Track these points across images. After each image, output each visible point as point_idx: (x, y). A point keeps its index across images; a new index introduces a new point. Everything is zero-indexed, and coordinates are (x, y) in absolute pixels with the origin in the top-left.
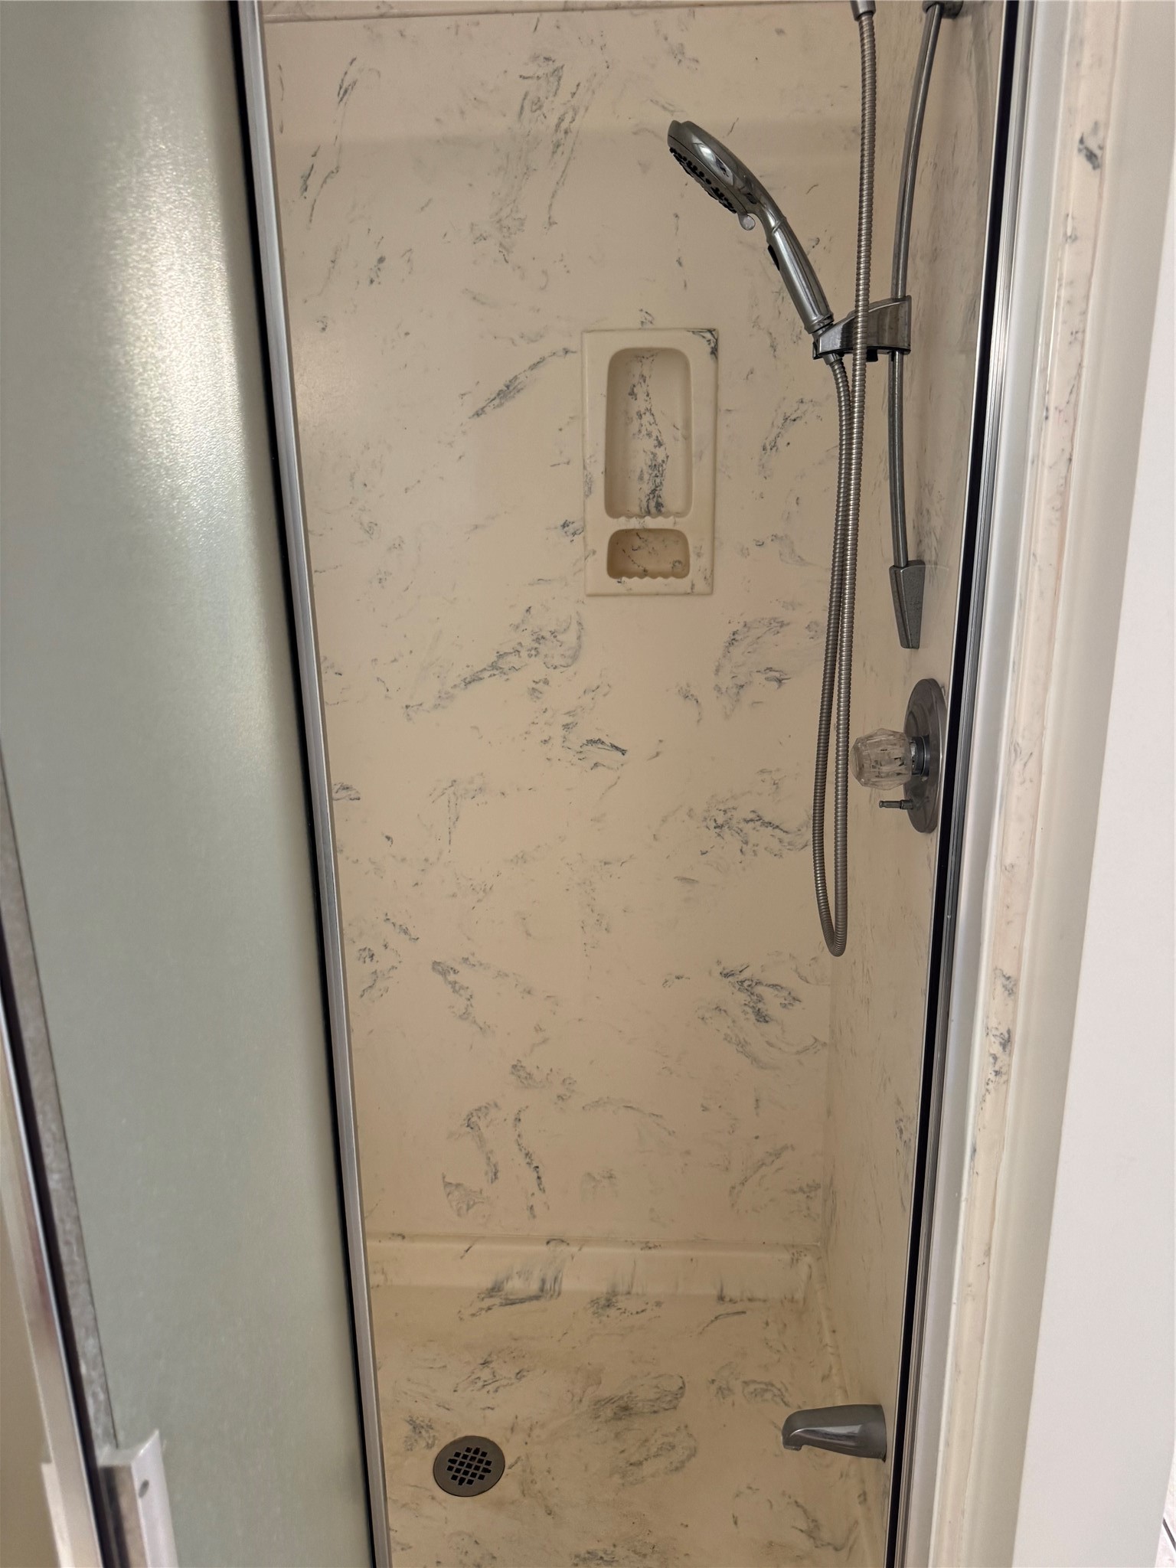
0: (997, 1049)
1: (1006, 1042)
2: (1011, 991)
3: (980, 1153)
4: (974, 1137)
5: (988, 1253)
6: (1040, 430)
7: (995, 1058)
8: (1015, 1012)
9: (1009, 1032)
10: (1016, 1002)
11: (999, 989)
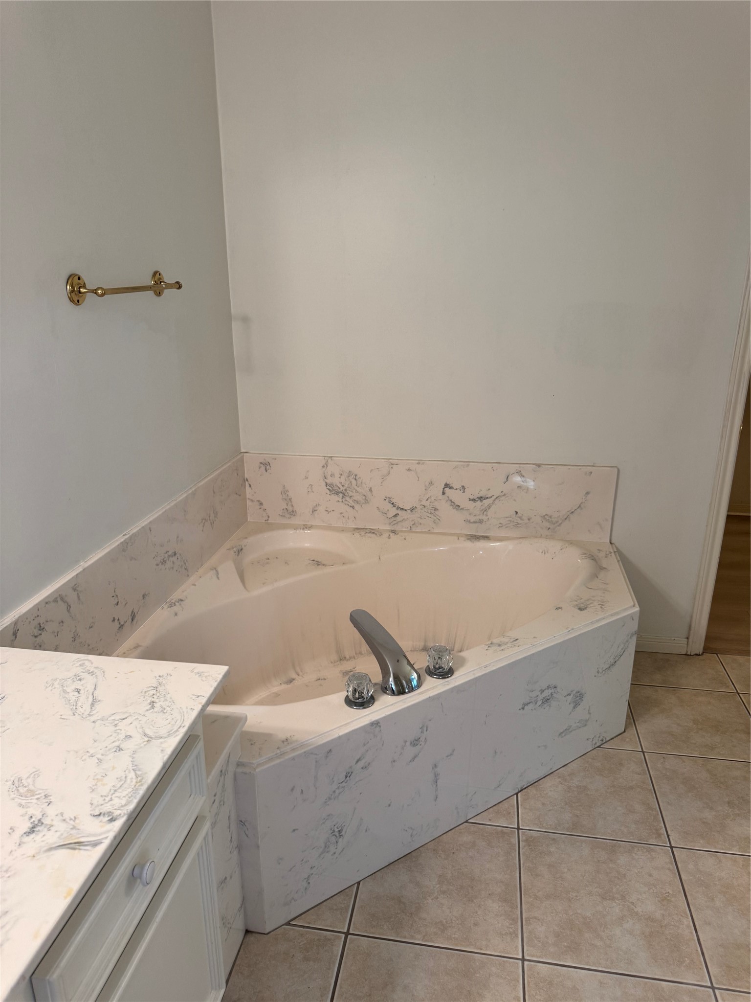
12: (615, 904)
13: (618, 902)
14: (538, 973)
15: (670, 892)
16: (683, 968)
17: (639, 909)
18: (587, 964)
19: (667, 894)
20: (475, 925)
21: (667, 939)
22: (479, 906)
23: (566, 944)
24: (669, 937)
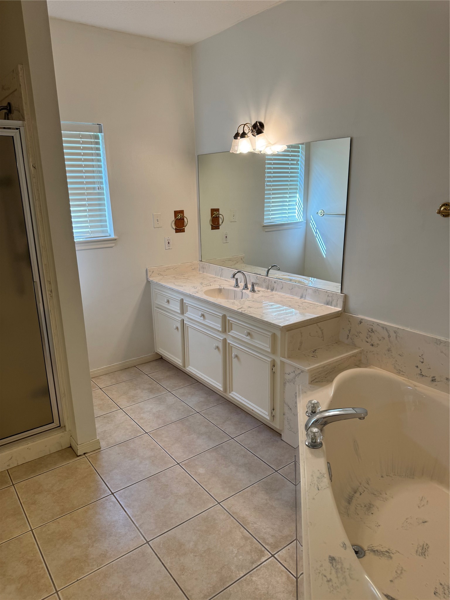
0: (50, 293)
1: (51, 292)
2: (50, 283)
3: (52, 311)
4: (50, 309)
5: (56, 327)
6: (36, 202)
7: (50, 294)
8: (51, 286)
9: (51, 290)
10: (51, 285)
11: (48, 283)
12: (203, 549)
13: (202, 552)
14: (210, 503)
15: (182, 576)
16: (162, 542)
17: (192, 555)
18: (197, 517)
19: (183, 573)
20: (244, 502)
21: (173, 550)
22: (250, 508)
23: (209, 519)
24: (173, 551)
